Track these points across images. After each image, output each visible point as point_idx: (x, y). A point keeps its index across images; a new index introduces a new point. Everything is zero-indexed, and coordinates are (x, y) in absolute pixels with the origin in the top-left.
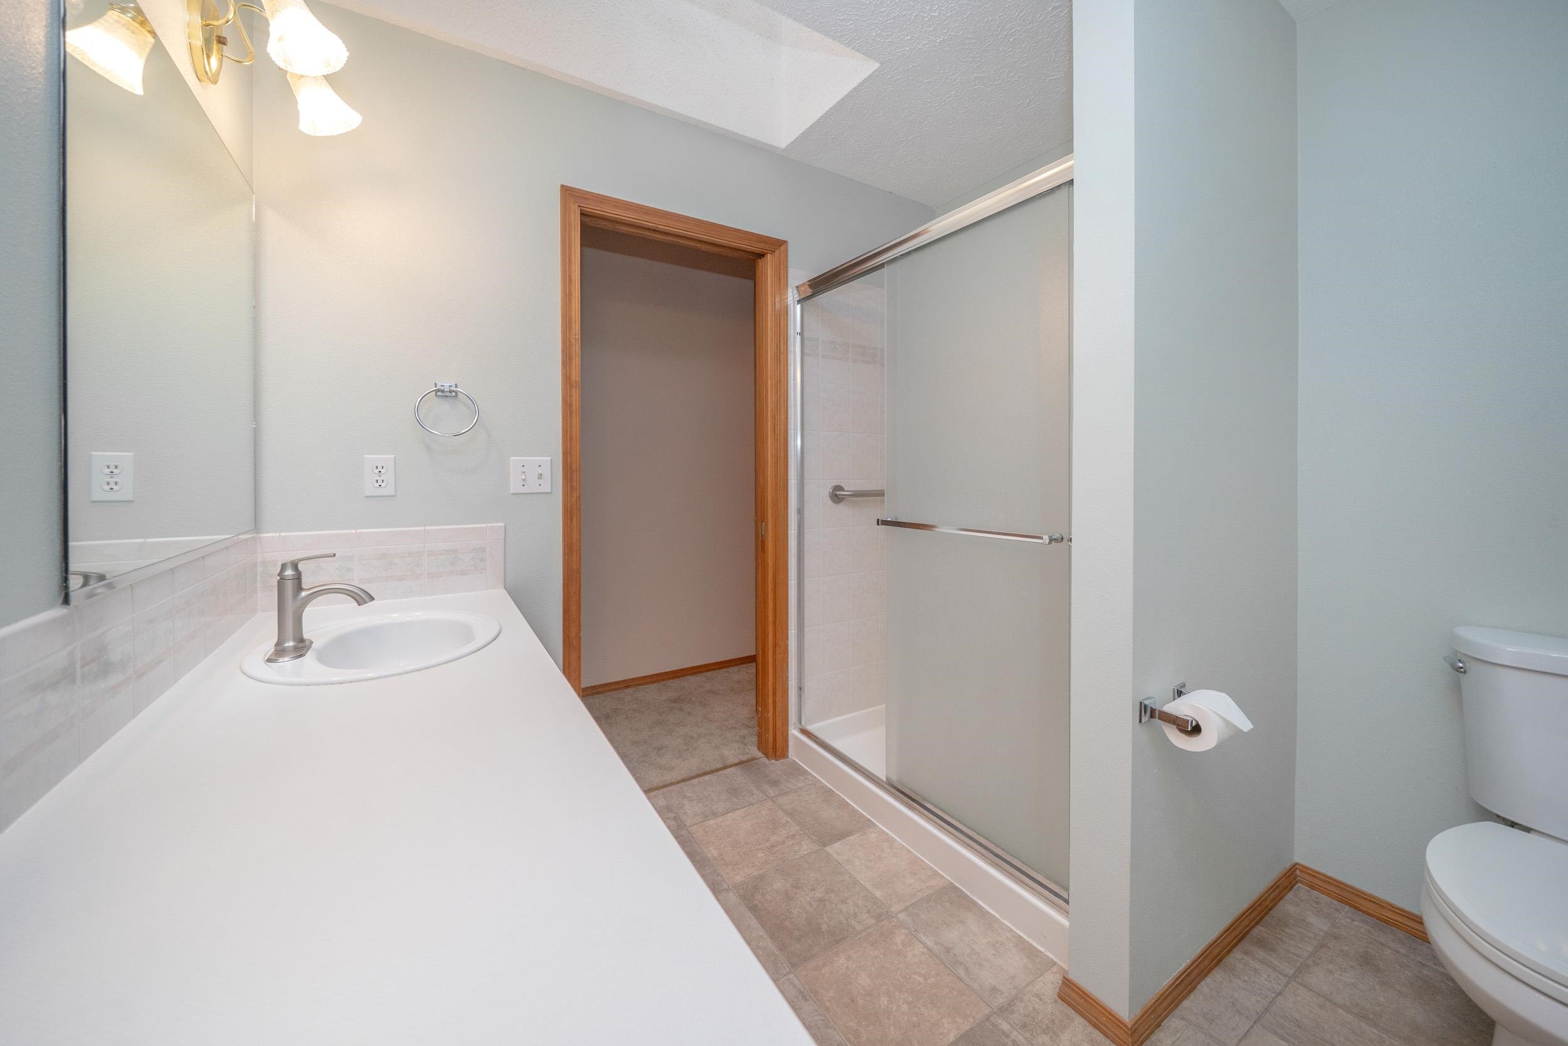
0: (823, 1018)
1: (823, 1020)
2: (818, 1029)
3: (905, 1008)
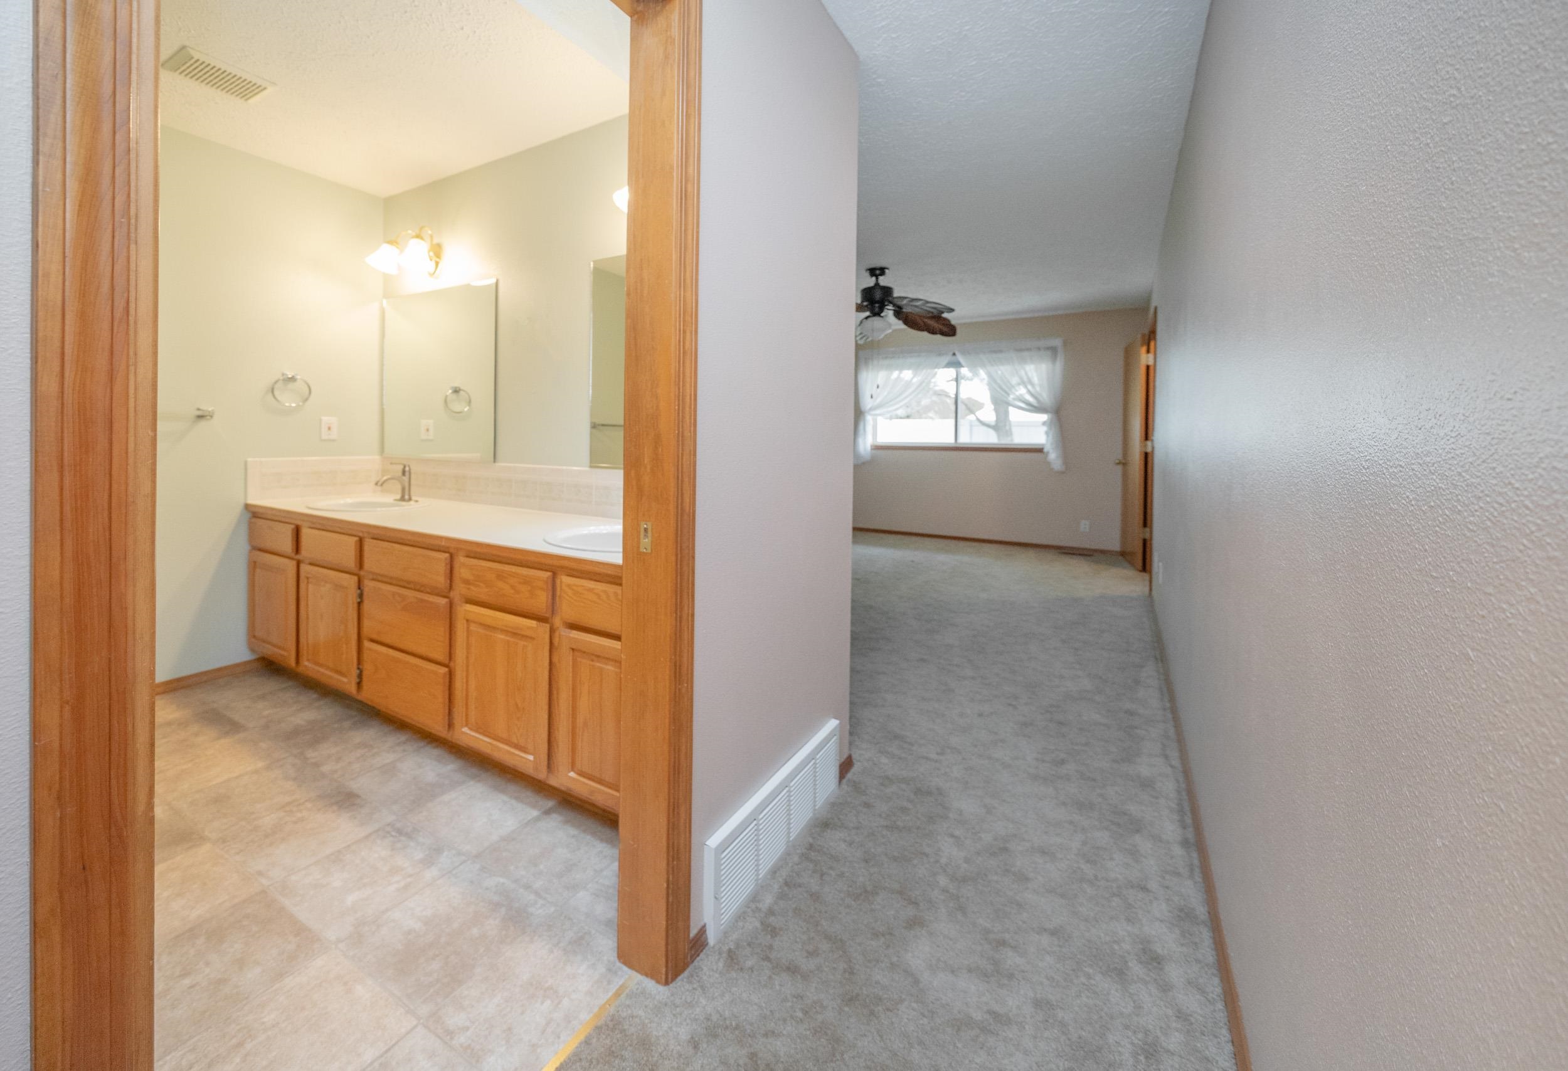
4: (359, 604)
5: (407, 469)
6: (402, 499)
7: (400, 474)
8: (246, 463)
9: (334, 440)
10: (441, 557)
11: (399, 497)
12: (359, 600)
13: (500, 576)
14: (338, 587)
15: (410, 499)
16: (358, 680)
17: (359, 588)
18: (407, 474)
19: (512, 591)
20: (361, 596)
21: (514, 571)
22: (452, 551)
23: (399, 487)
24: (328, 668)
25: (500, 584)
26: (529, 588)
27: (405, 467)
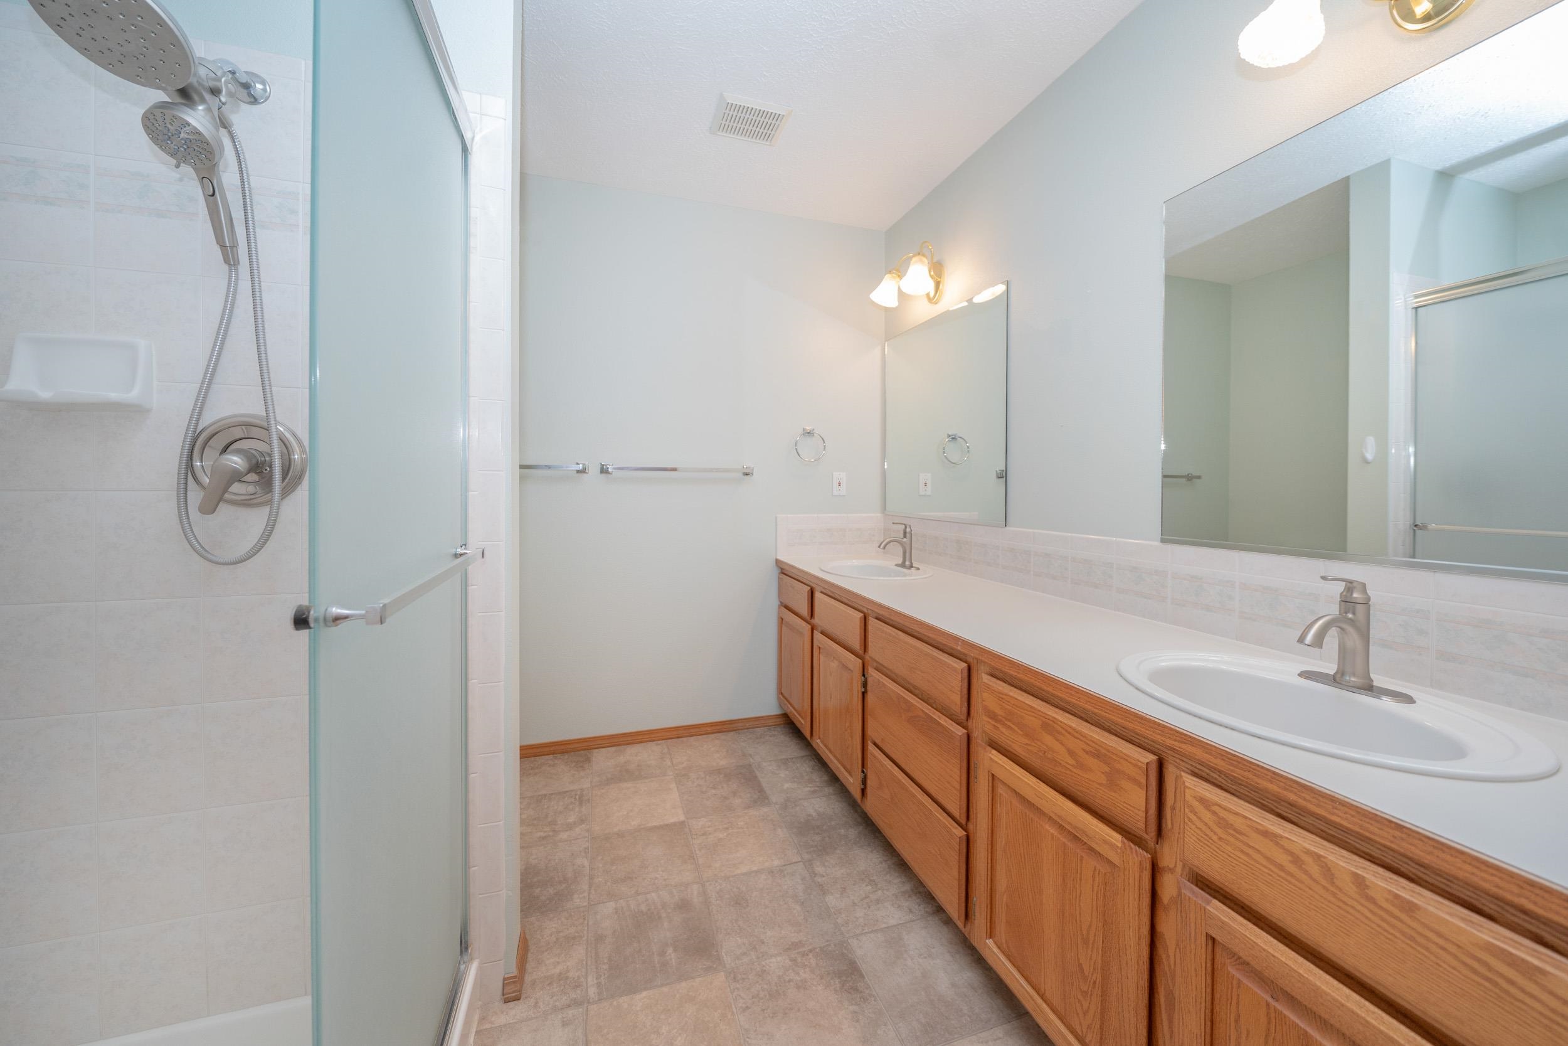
0: (747, 1039)
1: (748, 1038)
2: (756, 1031)
3: (664, 1029)
4: (864, 694)
5: (908, 530)
6: (903, 565)
7: (902, 536)
8: (776, 518)
9: (844, 496)
10: (955, 665)
11: (900, 562)
12: (863, 690)
13: (1049, 726)
14: (845, 667)
15: (911, 566)
16: (862, 787)
17: (864, 675)
18: (908, 535)
19: (1072, 761)
20: (865, 685)
21: (1074, 725)
22: (969, 659)
23: (900, 550)
24: (835, 756)
25: (1048, 739)
26: (1107, 769)
27: (906, 527)
